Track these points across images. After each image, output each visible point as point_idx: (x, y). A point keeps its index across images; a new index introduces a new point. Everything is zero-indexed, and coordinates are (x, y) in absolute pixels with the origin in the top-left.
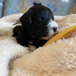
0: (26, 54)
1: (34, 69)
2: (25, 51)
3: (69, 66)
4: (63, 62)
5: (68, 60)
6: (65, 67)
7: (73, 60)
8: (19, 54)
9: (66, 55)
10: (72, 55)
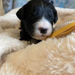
0: (23, 48)
1: (22, 66)
2: (22, 46)
3: (53, 72)
4: (47, 66)
5: (52, 64)
6: (49, 71)
7: (58, 66)
8: (14, 48)
9: (51, 58)
10: (58, 59)
